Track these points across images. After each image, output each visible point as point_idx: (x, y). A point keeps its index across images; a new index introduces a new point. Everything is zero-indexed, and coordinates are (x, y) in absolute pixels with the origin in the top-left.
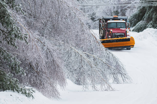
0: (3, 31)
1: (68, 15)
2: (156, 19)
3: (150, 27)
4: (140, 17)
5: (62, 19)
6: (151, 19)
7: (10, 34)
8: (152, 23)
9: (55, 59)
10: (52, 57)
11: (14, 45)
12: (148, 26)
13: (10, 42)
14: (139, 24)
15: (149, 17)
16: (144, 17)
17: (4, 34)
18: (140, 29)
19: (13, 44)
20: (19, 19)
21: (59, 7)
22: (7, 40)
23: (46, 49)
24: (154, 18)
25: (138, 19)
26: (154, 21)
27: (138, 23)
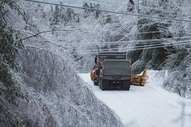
0: (4, 91)
1: (62, 69)
2: (157, 57)
3: (150, 69)
4: (136, 55)
5: (57, 73)
6: (151, 58)
7: (12, 94)
8: (152, 63)
9: (52, 116)
10: (49, 113)
11: (15, 104)
12: (146, 67)
13: (12, 101)
14: (136, 64)
15: (147, 55)
16: (141, 55)
17: (5, 94)
18: (136, 71)
19: (14, 102)
20: (17, 77)
21: (53, 61)
22: (8, 99)
23: (43, 105)
24: (154, 57)
25: (134, 58)
26: (154, 60)
27: (134, 63)
